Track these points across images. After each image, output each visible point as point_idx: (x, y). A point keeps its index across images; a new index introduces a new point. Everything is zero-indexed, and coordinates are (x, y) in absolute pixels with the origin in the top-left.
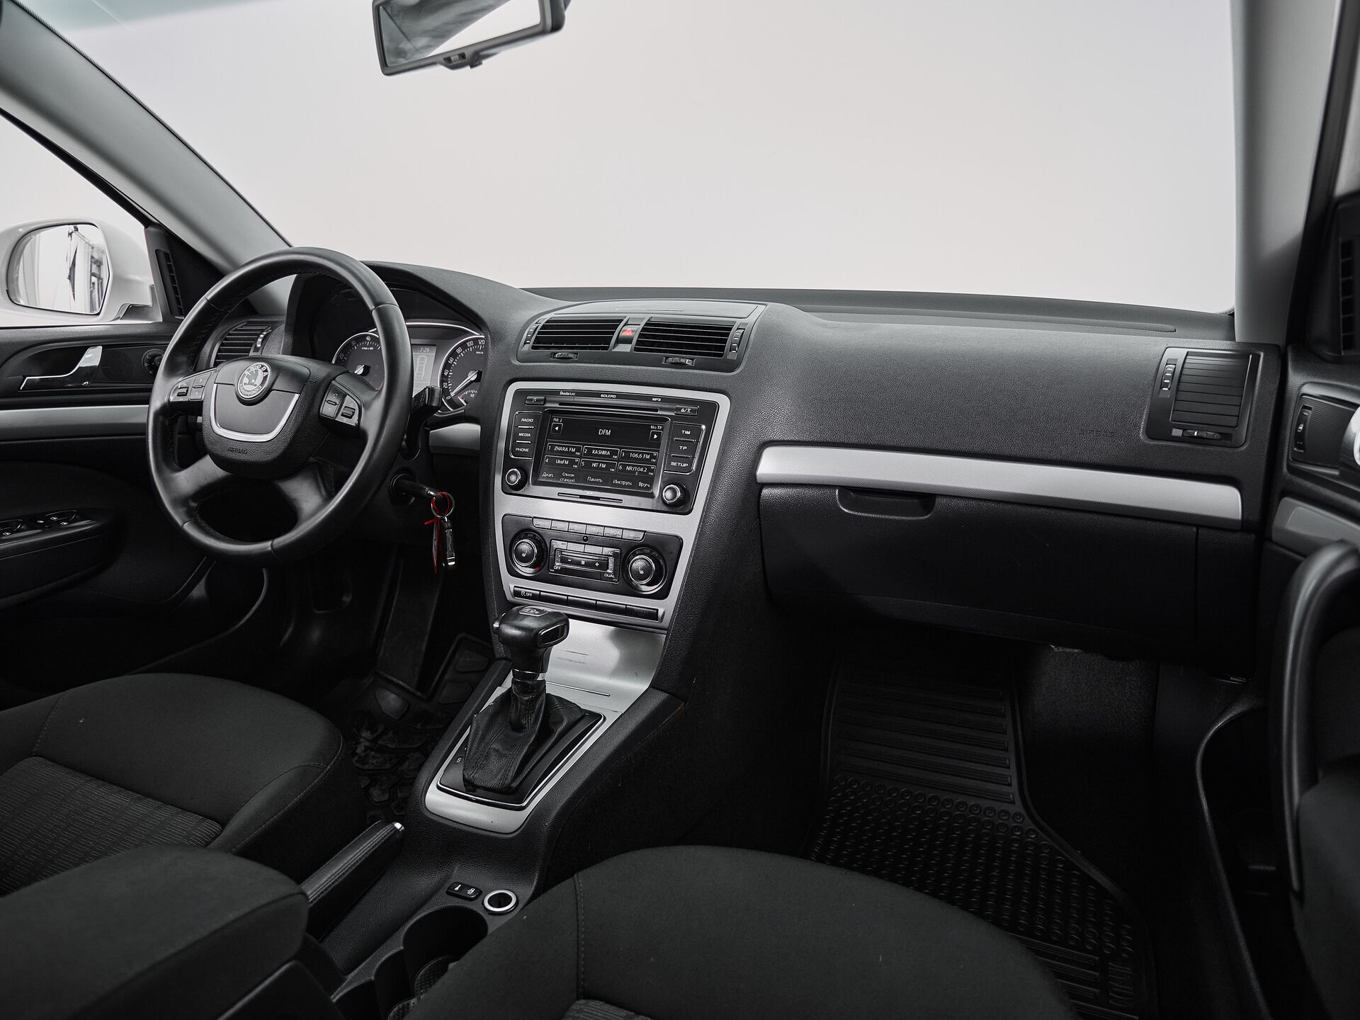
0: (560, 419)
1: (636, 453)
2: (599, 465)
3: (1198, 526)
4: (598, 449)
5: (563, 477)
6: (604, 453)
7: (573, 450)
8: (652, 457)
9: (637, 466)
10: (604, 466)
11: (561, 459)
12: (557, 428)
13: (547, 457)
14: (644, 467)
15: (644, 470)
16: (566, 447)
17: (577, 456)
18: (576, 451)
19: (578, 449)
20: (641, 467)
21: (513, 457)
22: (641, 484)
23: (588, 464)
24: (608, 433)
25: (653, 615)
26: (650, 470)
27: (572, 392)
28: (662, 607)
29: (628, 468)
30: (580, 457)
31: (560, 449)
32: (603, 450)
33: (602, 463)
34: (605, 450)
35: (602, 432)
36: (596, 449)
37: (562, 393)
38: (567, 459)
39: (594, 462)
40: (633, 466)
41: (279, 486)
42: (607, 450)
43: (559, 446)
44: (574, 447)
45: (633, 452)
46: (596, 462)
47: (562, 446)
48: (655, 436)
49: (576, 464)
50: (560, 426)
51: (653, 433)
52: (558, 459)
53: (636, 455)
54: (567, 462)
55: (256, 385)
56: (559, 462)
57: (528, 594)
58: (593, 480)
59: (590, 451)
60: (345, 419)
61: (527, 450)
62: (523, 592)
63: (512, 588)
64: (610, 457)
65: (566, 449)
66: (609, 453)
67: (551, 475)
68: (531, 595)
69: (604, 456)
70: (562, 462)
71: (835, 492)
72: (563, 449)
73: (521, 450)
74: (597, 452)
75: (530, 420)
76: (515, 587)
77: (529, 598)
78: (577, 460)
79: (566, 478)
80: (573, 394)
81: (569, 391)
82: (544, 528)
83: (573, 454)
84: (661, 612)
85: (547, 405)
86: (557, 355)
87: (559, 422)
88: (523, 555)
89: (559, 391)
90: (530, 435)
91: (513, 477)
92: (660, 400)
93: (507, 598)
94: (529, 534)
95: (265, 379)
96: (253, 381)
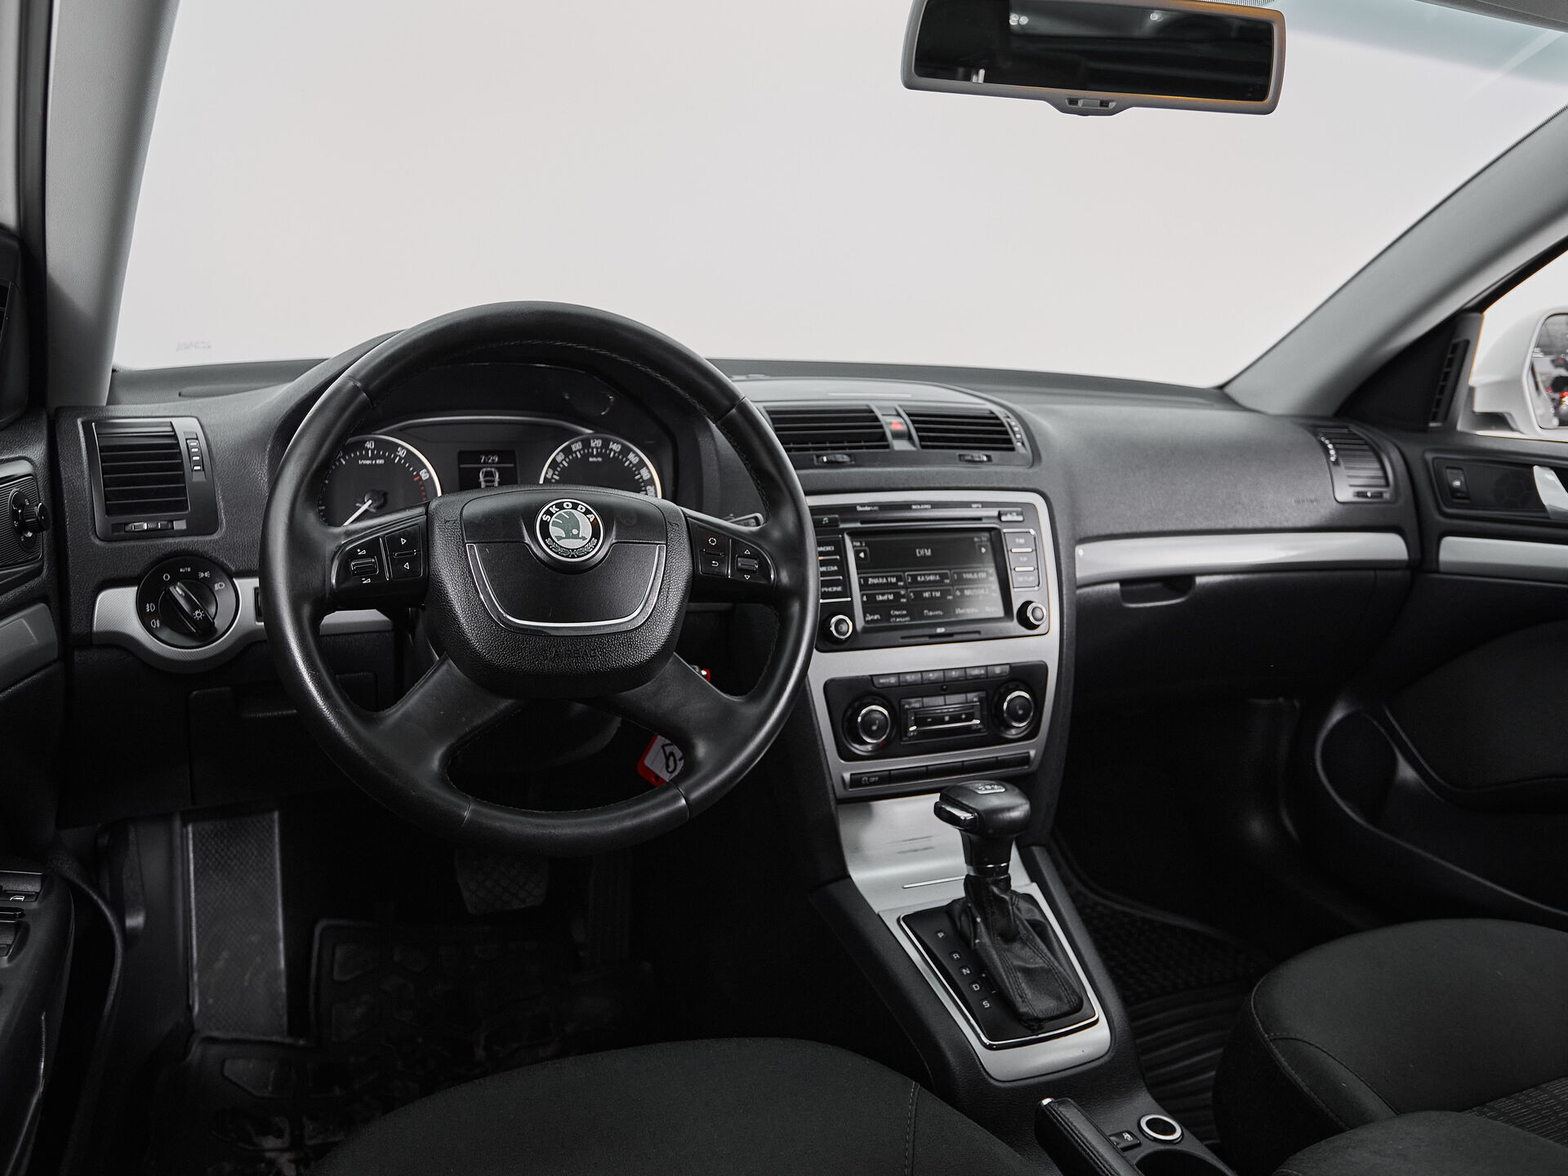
0: (861, 543)
1: (969, 573)
2: (931, 594)
3: (1375, 569)
4: (924, 575)
5: (893, 616)
6: (932, 578)
7: (894, 580)
8: (989, 575)
9: (977, 588)
10: (938, 594)
11: (883, 594)
12: (862, 555)
13: (863, 594)
16: (882, 577)
17: (901, 587)
18: (897, 581)
19: (899, 579)
23: (919, 595)
24: (928, 553)
25: (1026, 760)
27: (873, 506)
28: (1032, 748)
30: (904, 587)
31: (876, 581)
32: (929, 575)
33: (935, 590)
34: (931, 574)
35: (919, 553)
36: (921, 575)
37: (859, 508)
38: (890, 593)
39: (925, 591)
42: (935, 574)
43: (873, 577)
44: (893, 576)
45: (966, 573)
46: (928, 591)
47: (878, 577)
48: (983, 550)
49: (903, 597)
50: (865, 551)
51: (979, 547)
52: (878, 594)
53: (970, 576)
54: (891, 597)
55: (584, 539)
56: (880, 598)
57: (873, 779)
58: (931, 613)
59: (914, 577)
60: (747, 577)
61: (839, 589)
62: (865, 778)
63: (847, 776)
64: (941, 581)
65: (885, 580)
66: (938, 578)
67: (876, 617)
68: (877, 778)
69: (934, 582)
70: (885, 597)
71: (1117, 586)
72: (881, 580)
73: (830, 589)
74: (923, 579)
75: (829, 548)
76: (851, 775)
77: (875, 783)
78: (903, 592)
79: (897, 616)
80: (876, 508)
81: (869, 505)
82: (890, 687)
83: (895, 585)
84: (1032, 753)
85: (842, 526)
86: (825, 459)
87: (862, 546)
88: (874, 727)
89: (854, 506)
90: (836, 568)
91: (842, 627)
92: (980, 506)
93: (837, 794)
94: (869, 700)
95: (595, 525)
96: (575, 532)
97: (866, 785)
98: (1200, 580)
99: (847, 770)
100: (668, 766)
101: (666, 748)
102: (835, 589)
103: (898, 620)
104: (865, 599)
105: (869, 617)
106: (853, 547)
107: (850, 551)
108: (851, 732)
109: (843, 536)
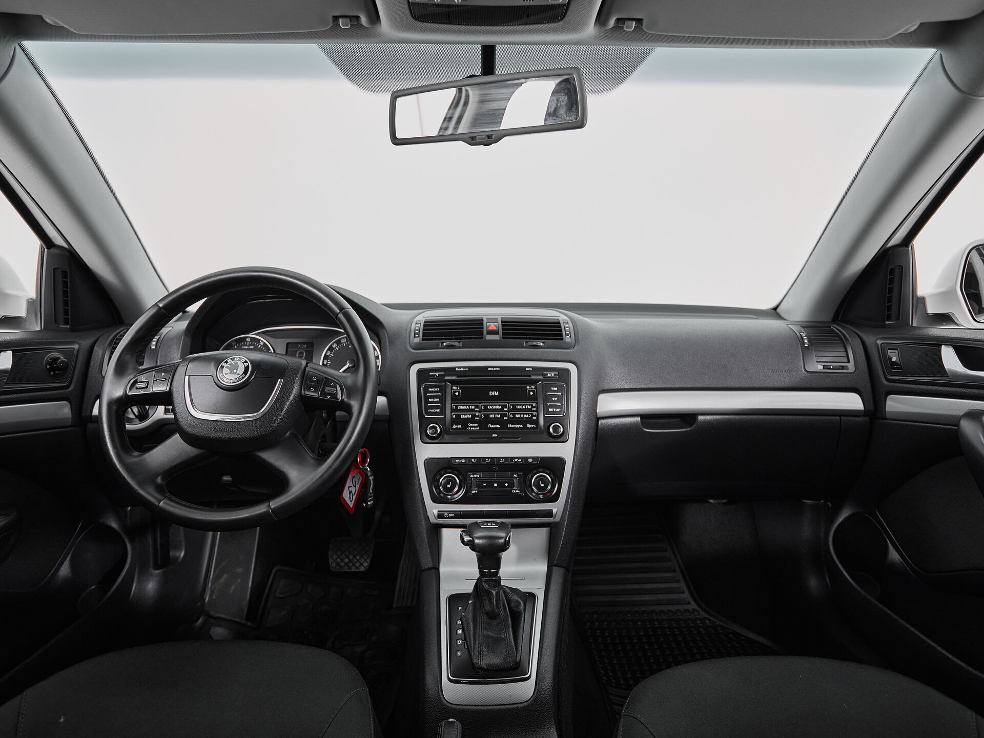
0: (457, 387)
1: (520, 405)
2: (495, 416)
3: (840, 416)
4: (492, 405)
5: (469, 427)
6: (497, 407)
7: (473, 407)
8: (532, 407)
9: (524, 414)
10: (499, 416)
11: (465, 415)
12: (457, 394)
13: (453, 414)
14: (528, 414)
15: (529, 416)
16: (467, 406)
17: (477, 411)
18: (475, 408)
19: (476, 407)
20: (526, 414)
21: (427, 416)
22: (529, 426)
23: (487, 416)
24: (497, 394)
25: (549, 514)
26: (532, 415)
28: (555, 507)
29: (517, 416)
30: (479, 411)
31: (462, 408)
32: (495, 405)
33: (497, 414)
34: (497, 405)
35: (491, 393)
36: (490, 405)
37: (457, 369)
38: (470, 414)
39: (491, 414)
40: (520, 414)
41: (259, 456)
42: (499, 405)
43: (461, 405)
44: (473, 405)
45: (518, 405)
46: (493, 414)
47: (464, 406)
48: (531, 393)
49: (477, 416)
50: (459, 392)
51: (530, 391)
52: (462, 414)
53: (521, 407)
54: (470, 416)
55: (238, 374)
56: (463, 416)
57: (451, 515)
58: (493, 426)
59: (486, 407)
60: (329, 397)
61: (438, 410)
62: (446, 514)
63: (436, 512)
64: (502, 410)
65: (468, 407)
66: (500, 407)
67: (459, 427)
68: (453, 515)
69: (498, 409)
70: (466, 416)
71: (639, 419)
72: (465, 407)
73: (433, 411)
74: (491, 407)
75: (436, 389)
76: (438, 511)
77: (451, 518)
78: (477, 414)
79: (471, 427)
80: (466, 369)
81: (463, 367)
82: (460, 464)
83: (473, 410)
84: (555, 511)
85: (446, 378)
86: (445, 344)
87: (457, 389)
88: (449, 486)
89: (455, 368)
90: (438, 400)
91: (433, 431)
92: (531, 369)
93: (431, 521)
94: (448, 471)
95: (246, 369)
96: (235, 371)
97: (447, 518)
98: (701, 418)
99: (436, 508)
100: (350, 498)
101: (350, 488)
102: (436, 410)
103: (472, 429)
104: (454, 417)
105: (455, 427)
106: (452, 389)
107: (449, 391)
108: (437, 488)
109: (446, 383)
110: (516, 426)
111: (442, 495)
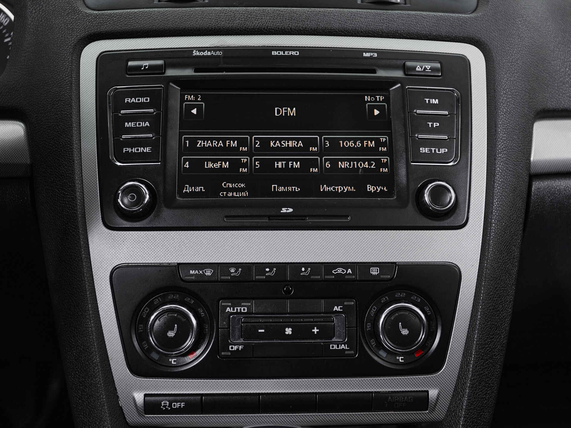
0: (197, 97)
1: (349, 140)
2: (287, 164)
4: (280, 140)
5: (224, 190)
6: (292, 144)
7: (234, 144)
8: (379, 144)
9: (358, 161)
10: (297, 165)
11: (214, 161)
12: (194, 111)
13: (185, 160)
14: (369, 161)
15: (370, 164)
16: (218, 140)
17: (243, 154)
18: (239, 145)
19: (242, 142)
20: (364, 161)
21: (119, 164)
22: (370, 188)
23: (268, 165)
24: (292, 112)
26: (379, 164)
27: (215, 51)
28: (434, 387)
29: (342, 165)
30: (249, 154)
31: (208, 144)
32: (288, 140)
33: (293, 160)
34: (292, 139)
35: (279, 112)
36: (276, 139)
37: (196, 53)
38: (225, 161)
39: (278, 160)
40: (349, 160)
42: (298, 140)
43: (204, 139)
44: (234, 140)
45: (344, 140)
46: (281, 160)
47: (212, 140)
48: (376, 112)
49: (245, 165)
50: (199, 107)
51: (372, 108)
52: (208, 160)
53: (351, 144)
54: (226, 165)
56: (209, 165)
57: (178, 405)
58: (281, 189)
59: (265, 143)
61: (147, 150)
62: (165, 403)
63: (139, 397)
64: (304, 150)
65: (221, 144)
66: (300, 144)
67: (198, 189)
68: (183, 405)
69: (294, 149)
70: (217, 165)
72: (215, 143)
73: (134, 150)
74: (278, 144)
75: (143, 100)
76: (146, 395)
78: (244, 160)
79: (229, 190)
80: (218, 53)
81: (209, 49)
82: (201, 280)
83: (235, 151)
84: (433, 393)
85: (170, 72)
87: (196, 100)
88: (171, 334)
89: (190, 50)
90: (147, 124)
91: (133, 197)
92: (376, 55)
93: (129, 420)
94: (171, 297)
97: (166, 412)
99: (140, 389)
102: (141, 149)
103: (230, 194)
104: (187, 165)
105: (188, 189)
106: (182, 100)
107: (175, 103)
108: (143, 338)
109: (167, 87)
110: (340, 189)
111: (155, 356)
